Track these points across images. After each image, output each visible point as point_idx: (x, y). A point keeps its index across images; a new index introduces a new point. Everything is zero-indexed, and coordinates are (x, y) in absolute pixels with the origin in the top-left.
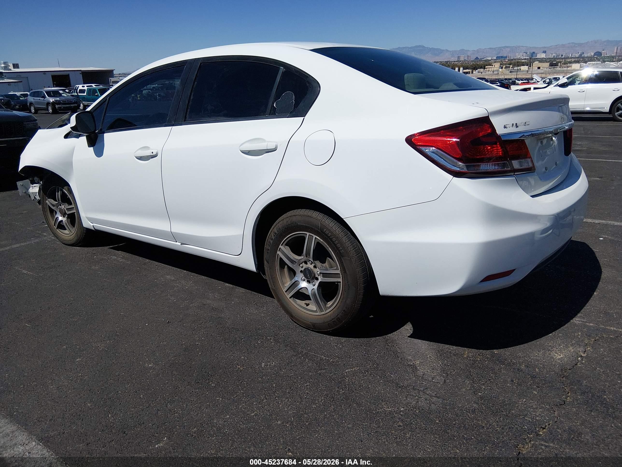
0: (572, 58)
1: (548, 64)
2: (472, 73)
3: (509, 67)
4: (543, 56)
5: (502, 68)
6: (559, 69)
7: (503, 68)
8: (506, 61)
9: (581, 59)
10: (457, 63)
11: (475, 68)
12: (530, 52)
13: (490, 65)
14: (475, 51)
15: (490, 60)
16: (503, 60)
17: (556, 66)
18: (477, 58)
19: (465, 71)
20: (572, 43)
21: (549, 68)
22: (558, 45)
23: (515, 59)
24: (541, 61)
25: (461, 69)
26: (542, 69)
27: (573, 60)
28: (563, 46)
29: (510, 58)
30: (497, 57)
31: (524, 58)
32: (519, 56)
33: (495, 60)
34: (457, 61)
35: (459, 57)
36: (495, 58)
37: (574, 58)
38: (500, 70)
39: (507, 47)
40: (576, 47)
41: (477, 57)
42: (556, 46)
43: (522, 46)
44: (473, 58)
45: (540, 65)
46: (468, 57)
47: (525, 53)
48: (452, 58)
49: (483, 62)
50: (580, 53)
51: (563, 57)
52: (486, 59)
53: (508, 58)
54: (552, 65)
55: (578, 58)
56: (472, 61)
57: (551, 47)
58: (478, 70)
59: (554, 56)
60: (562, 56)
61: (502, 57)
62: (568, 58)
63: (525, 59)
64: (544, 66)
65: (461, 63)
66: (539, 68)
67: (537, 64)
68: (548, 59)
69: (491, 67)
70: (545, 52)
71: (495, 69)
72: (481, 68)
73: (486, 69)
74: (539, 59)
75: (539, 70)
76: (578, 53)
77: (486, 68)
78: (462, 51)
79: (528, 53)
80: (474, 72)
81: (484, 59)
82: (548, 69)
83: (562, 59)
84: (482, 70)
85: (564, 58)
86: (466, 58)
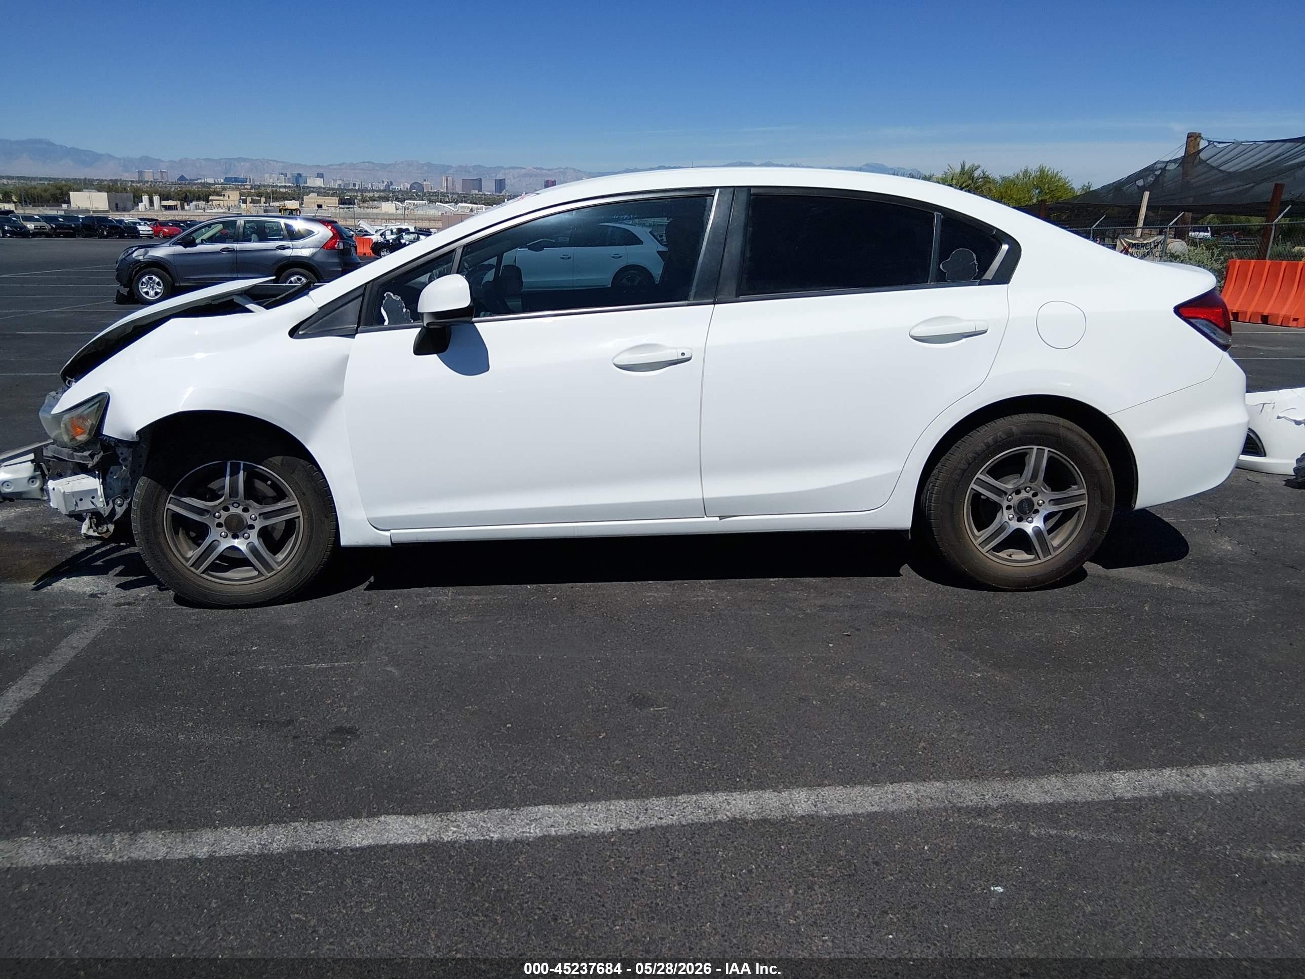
0: (373, 191)
1: (335, 200)
2: (183, 208)
3: (259, 201)
4: (319, 183)
5: (245, 202)
6: (357, 210)
7: (248, 202)
8: (247, 189)
9: (391, 195)
10: (138, 185)
11: (186, 198)
12: (292, 174)
13: (218, 194)
14: (175, 162)
15: (213, 184)
16: (241, 185)
17: (351, 204)
18: (182, 178)
19: (165, 203)
20: (368, 162)
21: (340, 208)
22: (343, 164)
23: (264, 186)
24: (320, 192)
25: (156, 199)
26: (327, 208)
27: (376, 196)
28: (353, 166)
29: (254, 182)
30: (226, 179)
31: (283, 184)
32: (272, 181)
33: (222, 184)
34: (138, 182)
35: (140, 173)
36: (222, 181)
37: (377, 191)
38: (243, 206)
39: (244, 160)
40: (377, 170)
41: (182, 176)
42: (340, 165)
43: (275, 161)
44: (173, 176)
45: (321, 200)
46: (162, 174)
47: (282, 174)
48: (126, 174)
49: (198, 188)
50: (386, 183)
51: (357, 188)
52: (203, 181)
53: (250, 182)
54: (342, 202)
55: (383, 191)
56: (173, 183)
57: (331, 167)
58: (194, 203)
59: (340, 185)
60: (354, 185)
61: (236, 180)
62: (366, 190)
63: (285, 187)
64: (330, 204)
65: (148, 185)
66: (320, 206)
67: (315, 198)
68: (330, 189)
69: (221, 198)
70: (320, 176)
71: (231, 203)
72: (199, 199)
73: (210, 203)
74: (314, 188)
75: (320, 210)
76: (383, 182)
77: (212, 200)
78: (146, 160)
79: (289, 176)
80: (186, 207)
81: (199, 181)
82: (338, 210)
83: (357, 191)
84: (202, 204)
85: (359, 190)
86: (158, 177)
